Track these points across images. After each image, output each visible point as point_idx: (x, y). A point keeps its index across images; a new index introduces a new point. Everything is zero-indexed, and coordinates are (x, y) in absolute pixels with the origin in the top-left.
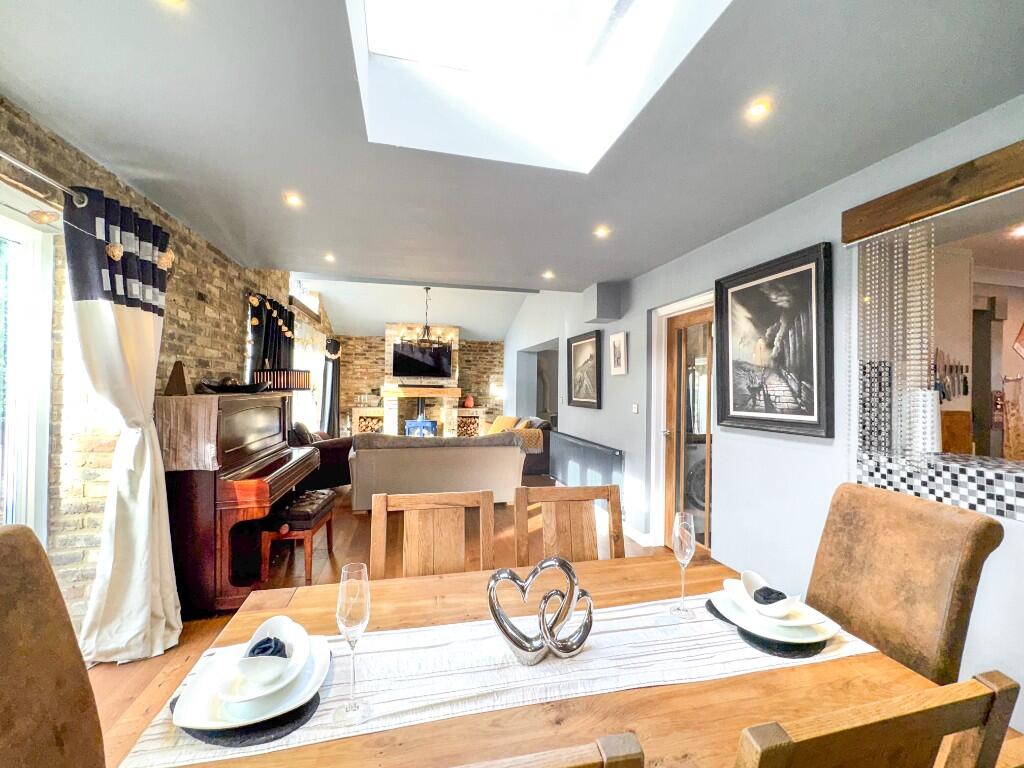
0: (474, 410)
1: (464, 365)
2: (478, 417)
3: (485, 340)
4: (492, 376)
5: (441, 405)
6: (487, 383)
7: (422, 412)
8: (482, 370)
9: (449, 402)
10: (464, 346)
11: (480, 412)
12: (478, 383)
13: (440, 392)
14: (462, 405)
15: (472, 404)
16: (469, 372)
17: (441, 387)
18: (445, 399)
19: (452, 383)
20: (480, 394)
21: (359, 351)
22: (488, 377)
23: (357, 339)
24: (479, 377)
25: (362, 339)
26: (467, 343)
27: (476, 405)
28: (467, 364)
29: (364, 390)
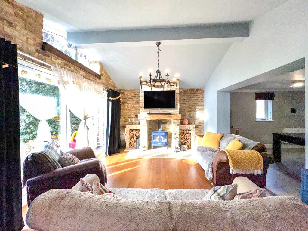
0: (188, 126)
1: (182, 102)
2: (190, 130)
3: (193, 88)
4: (197, 107)
5: (170, 123)
6: (195, 111)
7: (160, 127)
8: (191, 104)
9: (174, 123)
10: (181, 92)
11: (192, 127)
12: (190, 111)
13: (169, 117)
14: (182, 123)
15: (187, 123)
16: (185, 105)
17: (170, 114)
18: (172, 121)
19: (175, 111)
20: (191, 117)
21: (130, 97)
22: (195, 108)
23: (129, 91)
24: (190, 108)
25: (131, 91)
26: (183, 90)
27: (189, 123)
28: (183, 101)
29: (132, 116)
